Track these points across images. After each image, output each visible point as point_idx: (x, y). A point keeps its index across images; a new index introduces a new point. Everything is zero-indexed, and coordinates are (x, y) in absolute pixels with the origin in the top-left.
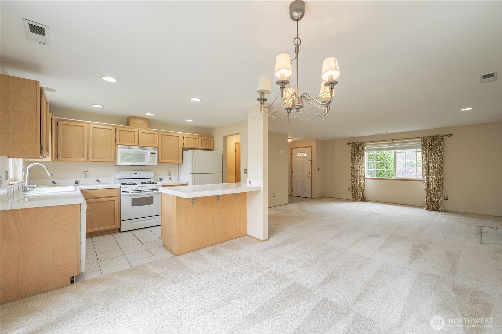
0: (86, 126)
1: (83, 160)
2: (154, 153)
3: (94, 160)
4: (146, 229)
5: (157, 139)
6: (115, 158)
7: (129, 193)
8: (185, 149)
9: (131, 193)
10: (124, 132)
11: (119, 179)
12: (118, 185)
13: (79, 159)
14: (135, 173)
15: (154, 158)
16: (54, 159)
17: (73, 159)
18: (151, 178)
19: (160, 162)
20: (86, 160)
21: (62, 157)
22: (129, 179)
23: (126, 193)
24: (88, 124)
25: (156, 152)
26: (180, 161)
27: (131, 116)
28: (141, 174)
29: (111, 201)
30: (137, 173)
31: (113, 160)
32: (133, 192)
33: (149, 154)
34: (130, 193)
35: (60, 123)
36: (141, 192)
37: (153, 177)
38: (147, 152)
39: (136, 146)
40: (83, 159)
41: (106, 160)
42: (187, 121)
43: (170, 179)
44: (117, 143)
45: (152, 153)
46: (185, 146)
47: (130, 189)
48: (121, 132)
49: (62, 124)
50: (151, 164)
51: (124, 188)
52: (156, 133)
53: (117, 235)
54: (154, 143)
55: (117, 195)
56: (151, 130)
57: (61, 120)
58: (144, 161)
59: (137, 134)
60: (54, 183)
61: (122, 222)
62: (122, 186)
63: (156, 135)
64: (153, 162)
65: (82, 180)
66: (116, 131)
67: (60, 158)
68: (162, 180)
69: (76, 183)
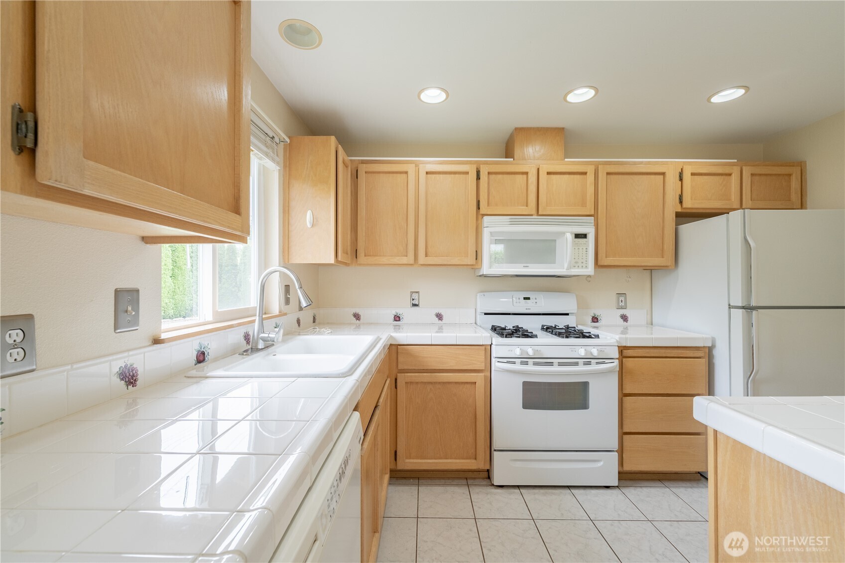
0: (411, 169)
1: (406, 263)
2: (584, 236)
3: (430, 260)
4: (567, 491)
5: (591, 190)
6: (478, 255)
7: (514, 363)
8: (684, 217)
9: (522, 363)
10: (500, 176)
11: (485, 314)
12: (484, 336)
13: (397, 260)
14: (525, 298)
15: (585, 250)
16: (340, 258)
17: (384, 260)
18: (567, 314)
19: (604, 261)
20: (412, 262)
21: (365, 256)
22: (509, 314)
23: (508, 362)
24: (417, 164)
25: (590, 231)
26: (668, 260)
27: (516, 129)
28: (542, 303)
29: (467, 383)
30: (529, 298)
31: (471, 260)
32: (527, 363)
33: (570, 237)
34: (518, 367)
35: (363, 169)
36: (551, 364)
37: (575, 311)
38: (564, 233)
39: (532, 215)
40: (404, 260)
41: (456, 261)
42: (715, 99)
43: (625, 318)
44: (482, 211)
45: (577, 236)
46: (689, 203)
47: (517, 352)
48: (492, 177)
49: (366, 172)
50: (575, 271)
51: (503, 347)
52: (590, 170)
54: (584, 204)
55: (481, 366)
56: (572, 163)
57: (363, 162)
58: (555, 263)
59: (532, 178)
60: (357, 316)
61: (495, 454)
62: (497, 340)
63: (590, 177)
64: (580, 265)
65: (408, 313)
66: (478, 178)
67: (362, 258)
68: (597, 322)
69: (395, 320)
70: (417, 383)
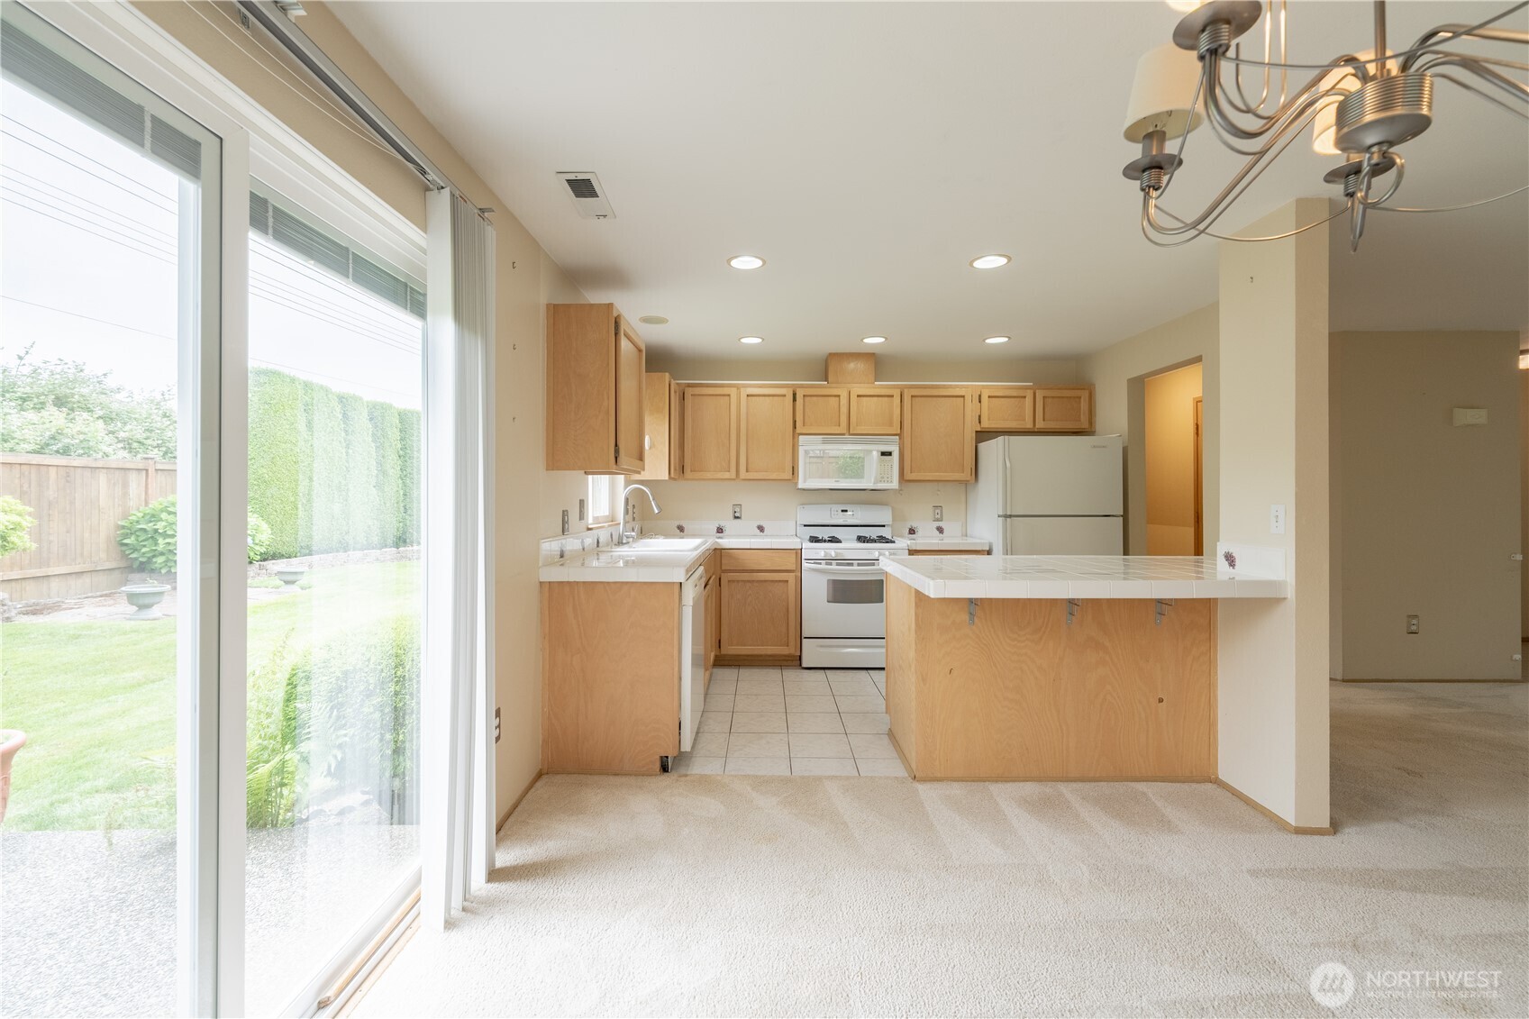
0: (733, 392)
1: (728, 477)
2: (890, 454)
3: (751, 475)
4: (864, 672)
5: (897, 411)
6: (794, 471)
7: (820, 564)
8: (983, 435)
9: (827, 564)
10: (815, 398)
11: (805, 526)
12: (793, 543)
13: (720, 475)
14: (842, 511)
15: (890, 466)
16: (672, 475)
17: (709, 475)
18: (884, 526)
19: (909, 476)
20: (734, 476)
21: (691, 471)
22: (828, 526)
23: (814, 563)
24: (737, 387)
25: (895, 449)
26: (966, 475)
27: (830, 354)
28: (858, 515)
29: (780, 581)
30: (846, 511)
31: (788, 475)
32: (831, 564)
33: (875, 454)
34: (823, 566)
35: (689, 392)
36: (852, 564)
37: (891, 523)
38: (871, 451)
39: (844, 434)
40: (727, 475)
41: (774, 476)
42: (988, 341)
43: (940, 530)
44: (799, 430)
45: (883, 454)
46: (986, 424)
47: (821, 555)
48: (807, 399)
49: (691, 394)
50: (880, 486)
51: (811, 551)
52: (897, 393)
53: (791, 675)
54: (891, 424)
55: (793, 567)
56: (881, 386)
57: (689, 385)
58: (863, 478)
59: (844, 401)
60: (681, 529)
61: (804, 640)
62: (807, 545)
63: (897, 400)
64: (886, 479)
65: (729, 525)
66: (794, 400)
67: (688, 473)
68: (914, 533)
69: (718, 532)
70: (738, 581)
